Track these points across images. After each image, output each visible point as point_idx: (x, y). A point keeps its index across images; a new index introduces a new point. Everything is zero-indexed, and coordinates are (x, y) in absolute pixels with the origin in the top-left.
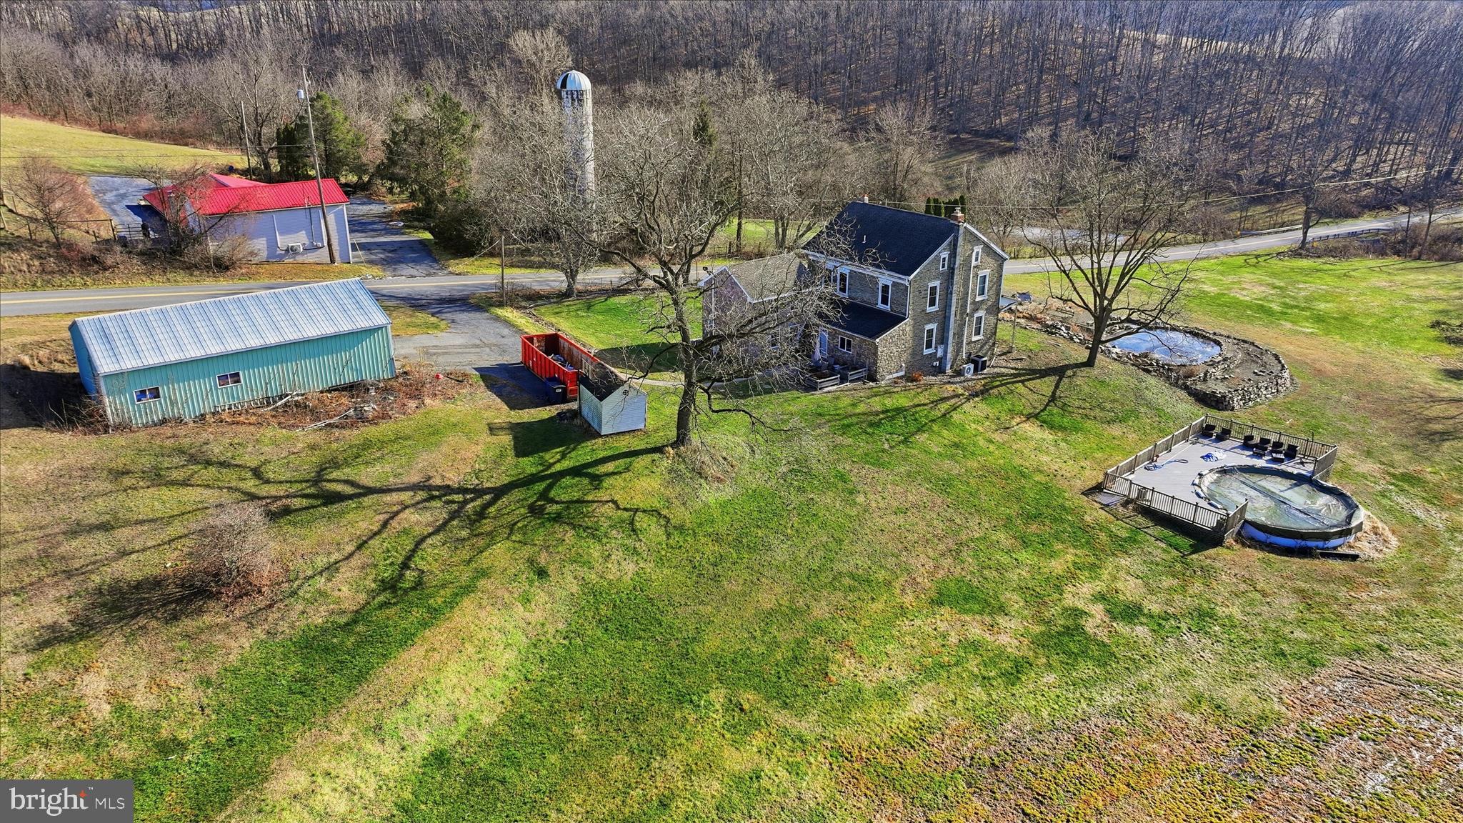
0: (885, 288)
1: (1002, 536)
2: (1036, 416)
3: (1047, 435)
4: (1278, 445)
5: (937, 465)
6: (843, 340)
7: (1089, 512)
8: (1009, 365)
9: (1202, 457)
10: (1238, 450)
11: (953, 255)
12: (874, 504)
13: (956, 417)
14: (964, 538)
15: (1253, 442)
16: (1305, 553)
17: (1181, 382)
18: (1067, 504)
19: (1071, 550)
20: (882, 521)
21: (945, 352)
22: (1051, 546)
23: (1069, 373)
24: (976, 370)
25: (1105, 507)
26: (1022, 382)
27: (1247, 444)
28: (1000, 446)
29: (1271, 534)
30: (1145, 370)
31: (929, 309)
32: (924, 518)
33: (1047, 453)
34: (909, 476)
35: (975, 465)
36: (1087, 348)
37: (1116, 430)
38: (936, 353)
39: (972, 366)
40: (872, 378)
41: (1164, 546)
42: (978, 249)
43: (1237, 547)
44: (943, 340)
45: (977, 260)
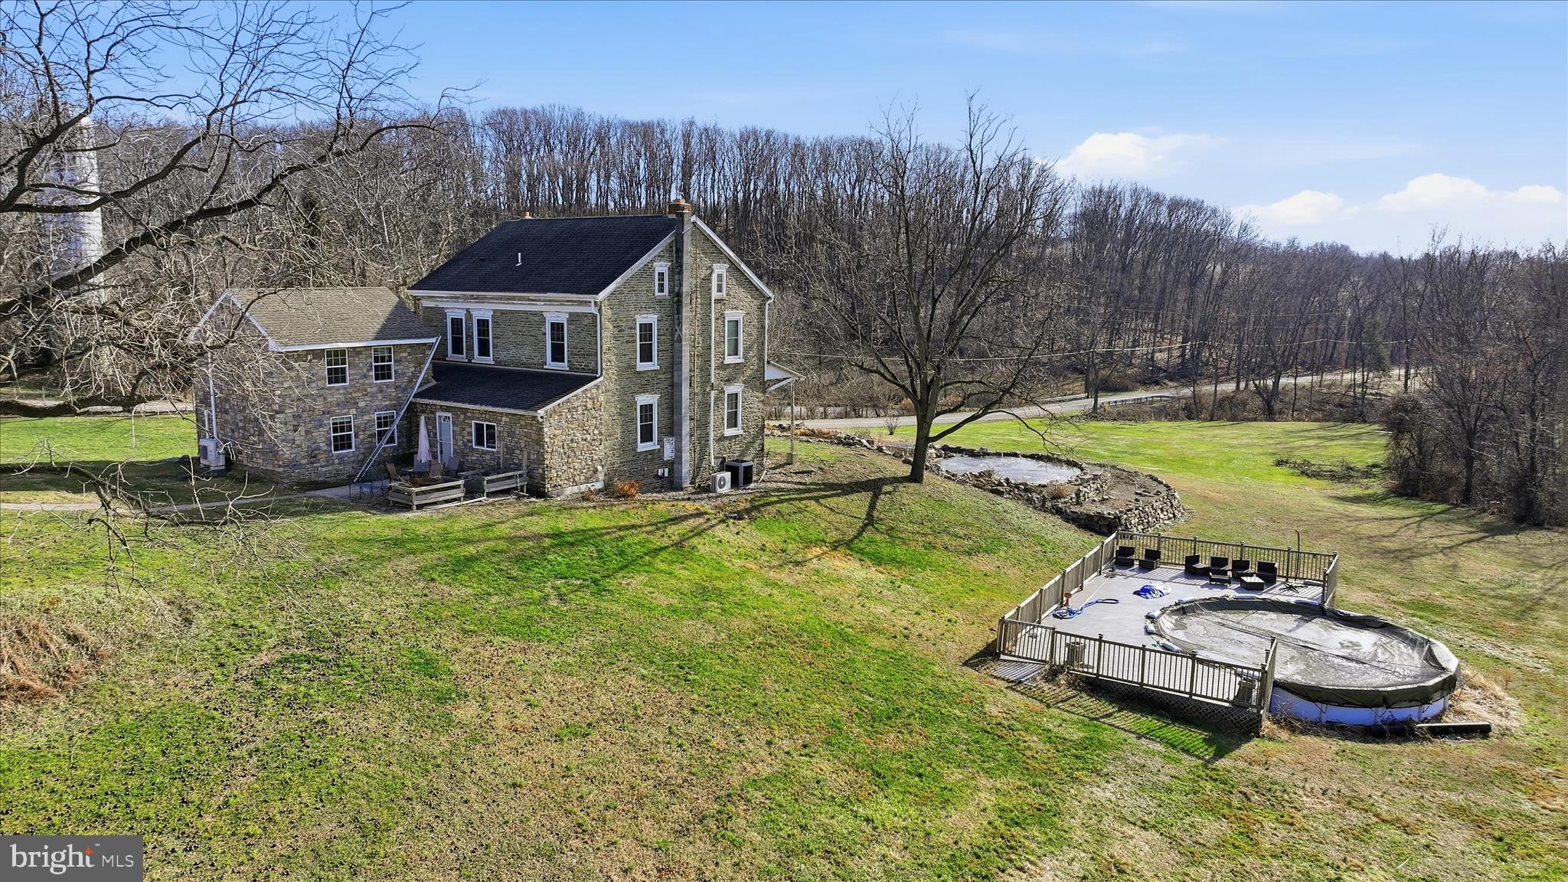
0: (557, 328)
1: (827, 767)
2: (848, 544)
3: (878, 576)
4: (1241, 566)
5: (666, 629)
6: (479, 427)
7: (989, 697)
8: (790, 479)
9: (1135, 593)
10: (1183, 580)
11: (677, 269)
12: (501, 721)
13: (703, 546)
14: (736, 780)
15: (1200, 565)
16: (1402, 732)
17: (1049, 504)
18: (943, 685)
19: (983, 781)
20: (516, 762)
21: (678, 451)
22: (938, 777)
23: (887, 488)
24: (735, 483)
25: (1015, 684)
26: (816, 499)
27: (1192, 570)
28: (793, 591)
29: (1328, 702)
30: (992, 491)
31: (641, 366)
32: (632, 743)
33: (880, 599)
34: (600, 653)
35: (749, 624)
36: (906, 462)
37: (984, 563)
38: (661, 451)
39: (727, 475)
40: (537, 490)
41: (1159, 747)
42: (720, 269)
43: (1284, 735)
44: (672, 429)
45: (720, 290)
